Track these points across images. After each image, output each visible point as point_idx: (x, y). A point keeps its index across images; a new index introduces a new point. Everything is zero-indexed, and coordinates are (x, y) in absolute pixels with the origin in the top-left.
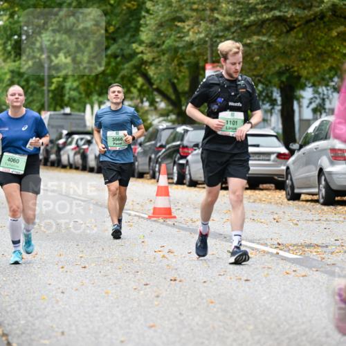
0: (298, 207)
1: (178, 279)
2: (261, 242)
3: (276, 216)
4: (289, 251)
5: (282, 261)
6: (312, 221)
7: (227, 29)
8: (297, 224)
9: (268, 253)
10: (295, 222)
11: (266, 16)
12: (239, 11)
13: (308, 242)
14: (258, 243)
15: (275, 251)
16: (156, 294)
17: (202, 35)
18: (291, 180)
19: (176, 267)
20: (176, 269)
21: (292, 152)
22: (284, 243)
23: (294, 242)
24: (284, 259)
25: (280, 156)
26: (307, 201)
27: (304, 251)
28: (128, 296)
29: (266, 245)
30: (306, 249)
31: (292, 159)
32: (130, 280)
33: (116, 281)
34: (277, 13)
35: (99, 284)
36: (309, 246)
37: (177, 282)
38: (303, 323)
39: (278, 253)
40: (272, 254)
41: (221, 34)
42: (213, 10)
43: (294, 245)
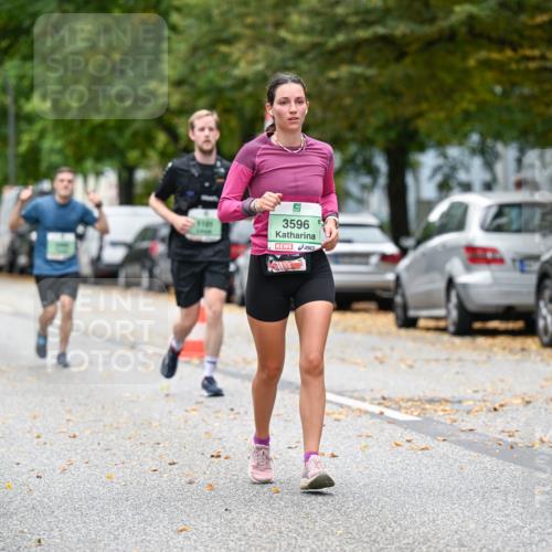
0: (415, 340)
1: (223, 455)
2: (356, 394)
3: (379, 354)
4: (399, 409)
5: (389, 426)
6: (437, 360)
7: (301, 55)
8: (411, 367)
9: (366, 412)
10: (410, 362)
11: (363, 34)
12: (319, 27)
13: (430, 395)
14: (351, 397)
15: (376, 409)
16: (188, 479)
17: (260, 67)
18: (403, 296)
19: (220, 435)
20: (220, 439)
21: (404, 252)
22: (392, 396)
23: (408, 396)
24: (392, 421)
25: (385, 258)
26: (428, 329)
27: (424, 409)
28: (143, 481)
29: (363, 400)
30: (428, 406)
31: (404, 263)
32: (145, 456)
33: (123, 458)
34: (380, 30)
35: (96, 462)
36: (431, 401)
37: (222, 459)
38: (423, 524)
39: (382, 413)
40: (373, 415)
41: (290, 64)
42: (278, 25)
43: (408, 400)
